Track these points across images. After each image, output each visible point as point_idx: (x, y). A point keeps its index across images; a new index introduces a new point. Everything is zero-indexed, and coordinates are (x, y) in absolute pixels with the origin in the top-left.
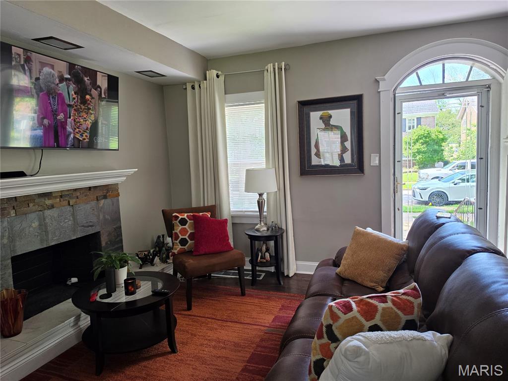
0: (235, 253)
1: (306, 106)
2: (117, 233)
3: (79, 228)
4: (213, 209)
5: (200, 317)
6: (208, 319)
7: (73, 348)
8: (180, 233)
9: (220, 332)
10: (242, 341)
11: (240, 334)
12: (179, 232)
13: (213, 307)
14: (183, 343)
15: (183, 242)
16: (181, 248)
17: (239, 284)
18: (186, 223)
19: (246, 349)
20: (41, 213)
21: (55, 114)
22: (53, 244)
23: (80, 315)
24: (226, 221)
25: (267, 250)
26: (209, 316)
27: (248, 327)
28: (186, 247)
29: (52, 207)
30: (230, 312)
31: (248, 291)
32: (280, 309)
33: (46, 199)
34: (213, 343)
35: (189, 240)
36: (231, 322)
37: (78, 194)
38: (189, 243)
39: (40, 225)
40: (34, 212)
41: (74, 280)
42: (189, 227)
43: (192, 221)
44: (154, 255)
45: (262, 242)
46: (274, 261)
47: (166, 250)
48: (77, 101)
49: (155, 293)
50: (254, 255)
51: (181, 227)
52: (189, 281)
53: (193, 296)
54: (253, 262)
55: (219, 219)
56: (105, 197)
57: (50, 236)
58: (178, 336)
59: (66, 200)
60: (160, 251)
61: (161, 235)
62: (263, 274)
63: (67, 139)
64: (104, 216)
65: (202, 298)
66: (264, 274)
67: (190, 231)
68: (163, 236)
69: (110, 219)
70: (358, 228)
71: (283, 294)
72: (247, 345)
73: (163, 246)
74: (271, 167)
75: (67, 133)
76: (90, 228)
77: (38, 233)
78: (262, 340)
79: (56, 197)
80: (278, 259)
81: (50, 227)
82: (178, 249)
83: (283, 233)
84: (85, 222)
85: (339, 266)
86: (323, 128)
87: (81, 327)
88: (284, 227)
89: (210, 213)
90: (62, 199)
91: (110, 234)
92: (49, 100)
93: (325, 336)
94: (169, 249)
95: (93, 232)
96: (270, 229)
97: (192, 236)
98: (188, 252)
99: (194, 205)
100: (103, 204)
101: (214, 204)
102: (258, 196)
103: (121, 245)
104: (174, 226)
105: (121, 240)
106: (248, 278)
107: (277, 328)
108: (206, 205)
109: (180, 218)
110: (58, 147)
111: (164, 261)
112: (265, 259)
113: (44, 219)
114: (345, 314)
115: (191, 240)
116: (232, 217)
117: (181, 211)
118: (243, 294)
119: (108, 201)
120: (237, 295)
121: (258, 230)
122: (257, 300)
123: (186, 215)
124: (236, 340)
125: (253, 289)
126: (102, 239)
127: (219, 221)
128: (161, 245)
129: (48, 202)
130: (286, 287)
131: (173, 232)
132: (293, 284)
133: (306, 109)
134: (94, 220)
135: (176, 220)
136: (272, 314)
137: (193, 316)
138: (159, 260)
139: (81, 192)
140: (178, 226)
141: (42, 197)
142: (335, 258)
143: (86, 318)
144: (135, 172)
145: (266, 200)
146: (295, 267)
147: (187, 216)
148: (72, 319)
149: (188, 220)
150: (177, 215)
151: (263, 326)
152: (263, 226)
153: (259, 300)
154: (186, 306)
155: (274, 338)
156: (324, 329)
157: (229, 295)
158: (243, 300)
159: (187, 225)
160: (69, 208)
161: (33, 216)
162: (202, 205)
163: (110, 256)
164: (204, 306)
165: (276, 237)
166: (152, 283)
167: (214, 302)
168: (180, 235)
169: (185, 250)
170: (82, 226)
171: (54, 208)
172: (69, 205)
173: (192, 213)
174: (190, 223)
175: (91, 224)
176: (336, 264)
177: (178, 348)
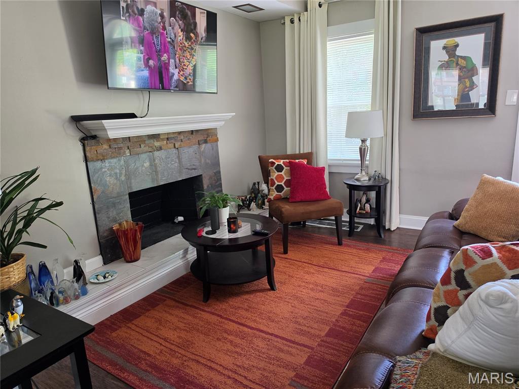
0: (333, 201)
1: (426, 33)
2: (217, 177)
3: (184, 170)
4: (309, 156)
5: (296, 260)
6: (304, 264)
7: (182, 277)
8: (276, 180)
9: (318, 277)
10: (341, 287)
11: (338, 281)
12: (276, 178)
13: (309, 253)
14: (281, 283)
15: (279, 189)
16: (277, 195)
17: (336, 234)
18: (283, 170)
19: (345, 295)
20: (151, 153)
21: (159, 55)
22: (162, 183)
23: (187, 249)
24: (323, 169)
25: (368, 201)
26: (305, 261)
27: (346, 275)
28: (281, 194)
29: (160, 148)
30: (326, 259)
31: (345, 241)
32: (381, 261)
33: (155, 140)
34: (311, 286)
35: (285, 187)
36: (328, 268)
37: (182, 137)
38: (285, 190)
39: (151, 165)
40: (145, 153)
41: (181, 219)
42: (285, 174)
43: (289, 168)
44: (251, 201)
45: (362, 192)
46: (374, 213)
47: (261, 196)
48: (183, 39)
49: (256, 233)
50: (353, 205)
51: (277, 173)
52: (286, 226)
53: (289, 241)
54: (352, 213)
55: (315, 166)
56: (206, 142)
57: (160, 176)
58: (277, 276)
59: (172, 143)
60: (256, 197)
61: (256, 181)
62: (361, 227)
63: (171, 80)
64: (205, 160)
65: (298, 244)
66: (363, 226)
67: (286, 178)
68: (258, 183)
69: (210, 163)
70: (486, 176)
71: (384, 246)
72: (345, 291)
73: (259, 193)
74: (377, 109)
75: (170, 75)
76: (193, 170)
77: (149, 172)
78: (362, 288)
79: (163, 140)
80: (379, 211)
81: (159, 168)
82: (275, 195)
83: (388, 183)
84: (189, 164)
85: (457, 220)
86: (446, 60)
87: (189, 259)
88: (388, 177)
89: (306, 160)
90: (168, 142)
91: (211, 178)
92: (153, 40)
93: (453, 282)
94: (264, 196)
95: (196, 175)
96: (372, 179)
97: (288, 183)
98: (284, 198)
99: (289, 152)
100: (204, 149)
101: (310, 151)
102: (361, 142)
103: (220, 189)
104: (270, 173)
105: (221, 184)
106: (344, 229)
107: (377, 279)
108: (302, 152)
109: (276, 165)
110: (163, 88)
111: (260, 206)
112: (364, 210)
113: (154, 160)
114: (483, 259)
115: (287, 187)
116: (329, 166)
117: (277, 158)
118: (340, 243)
119: (208, 145)
120: (333, 244)
121: (358, 180)
122: (354, 250)
123: (282, 161)
124: (334, 285)
125: (349, 239)
126: (204, 182)
127: (316, 168)
128: (257, 192)
129: (157, 144)
130: (388, 240)
131: (269, 178)
132: (395, 238)
133: (425, 37)
134: (197, 164)
135: (272, 166)
136: (372, 265)
137: (289, 259)
138: (255, 205)
139: (185, 136)
140: (275, 172)
141: (151, 138)
142: (453, 211)
143: (193, 252)
144: (233, 116)
145: (369, 147)
146: (398, 220)
147: (284, 163)
148: (181, 252)
149: (284, 166)
150: (274, 161)
151: (363, 275)
152: (364, 176)
153: (358, 251)
154: (282, 250)
155: (375, 288)
156: (453, 275)
157: (325, 243)
158: (340, 249)
159: (283, 171)
160: (175, 151)
161: (144, 156)
162: (297, 152)
163: (213, 197)
164: (299, 251)
165: (380, 187)
166: (251, 226)
167: (309, 248)
168: (276, 182)
169: (281, 196)
170: (187, 169)
171: (162, 150)
172: (175, 147)
173: (288, 159)
174: (286, 170)
175: (194, 167)
176: (453, 216)
177: (277, 286)
